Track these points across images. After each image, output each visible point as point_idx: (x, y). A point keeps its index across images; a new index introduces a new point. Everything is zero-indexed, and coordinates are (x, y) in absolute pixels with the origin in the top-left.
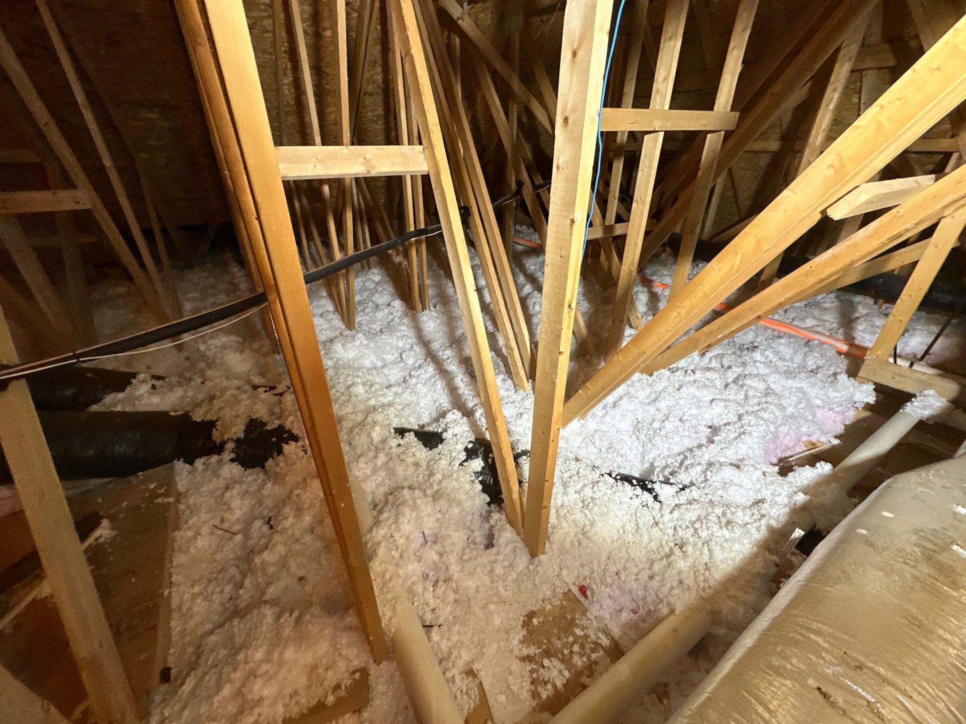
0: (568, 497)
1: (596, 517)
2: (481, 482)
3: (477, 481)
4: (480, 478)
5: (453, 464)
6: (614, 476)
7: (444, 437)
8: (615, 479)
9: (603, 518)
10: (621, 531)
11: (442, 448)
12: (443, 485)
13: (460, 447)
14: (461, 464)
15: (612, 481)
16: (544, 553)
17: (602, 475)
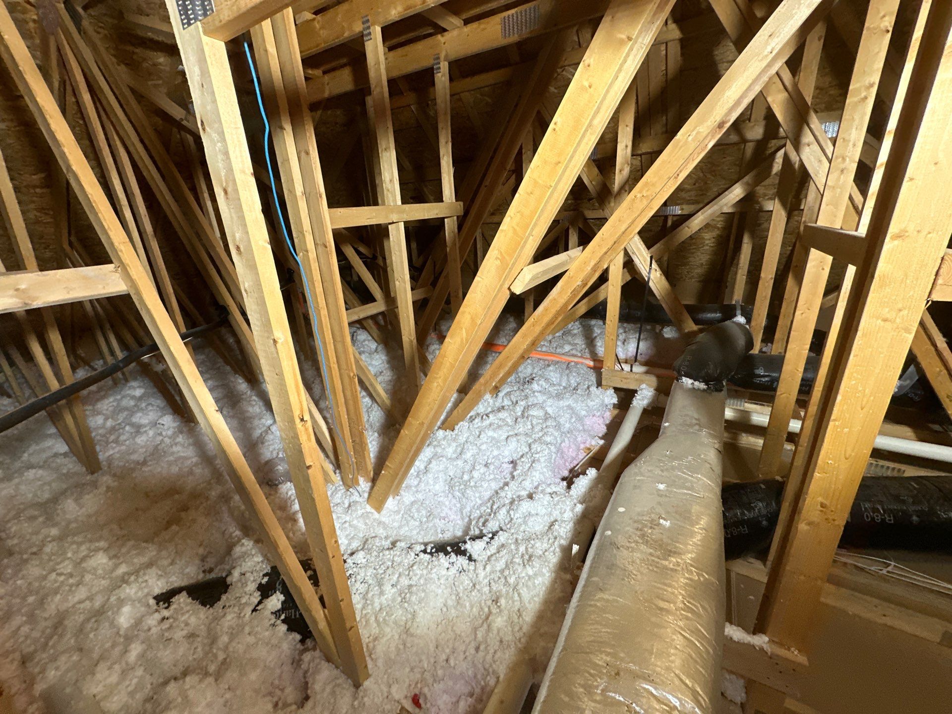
0: (386, 596)
1: (416, 607)
2: (284, 621)
3: (279, 622)
4: (283, 617)
5: (242, 615)
6: (429, 551)
7: (228, 583)
8: (431, 554)
9: (423, 605)
10: (445, 609)
11: (227, 598)
12: (231, 649)
13: (252, 587)
14: (254, 610)
15: (427, 557)
16: (368, 676)
17: (418, 555)
